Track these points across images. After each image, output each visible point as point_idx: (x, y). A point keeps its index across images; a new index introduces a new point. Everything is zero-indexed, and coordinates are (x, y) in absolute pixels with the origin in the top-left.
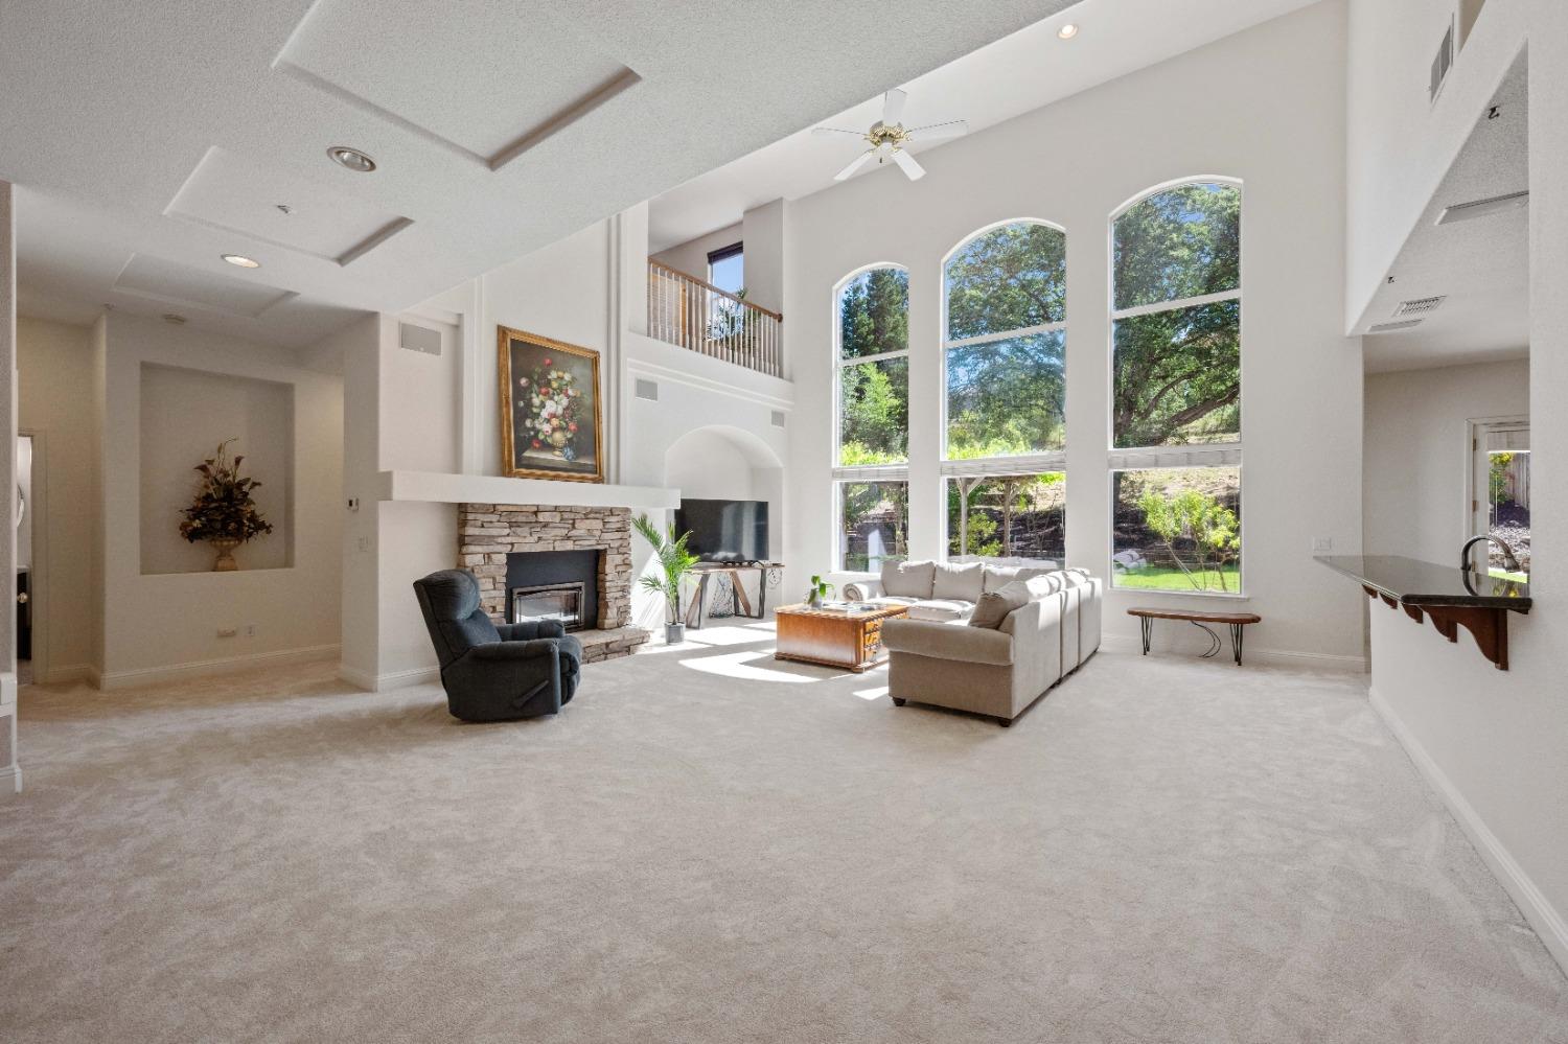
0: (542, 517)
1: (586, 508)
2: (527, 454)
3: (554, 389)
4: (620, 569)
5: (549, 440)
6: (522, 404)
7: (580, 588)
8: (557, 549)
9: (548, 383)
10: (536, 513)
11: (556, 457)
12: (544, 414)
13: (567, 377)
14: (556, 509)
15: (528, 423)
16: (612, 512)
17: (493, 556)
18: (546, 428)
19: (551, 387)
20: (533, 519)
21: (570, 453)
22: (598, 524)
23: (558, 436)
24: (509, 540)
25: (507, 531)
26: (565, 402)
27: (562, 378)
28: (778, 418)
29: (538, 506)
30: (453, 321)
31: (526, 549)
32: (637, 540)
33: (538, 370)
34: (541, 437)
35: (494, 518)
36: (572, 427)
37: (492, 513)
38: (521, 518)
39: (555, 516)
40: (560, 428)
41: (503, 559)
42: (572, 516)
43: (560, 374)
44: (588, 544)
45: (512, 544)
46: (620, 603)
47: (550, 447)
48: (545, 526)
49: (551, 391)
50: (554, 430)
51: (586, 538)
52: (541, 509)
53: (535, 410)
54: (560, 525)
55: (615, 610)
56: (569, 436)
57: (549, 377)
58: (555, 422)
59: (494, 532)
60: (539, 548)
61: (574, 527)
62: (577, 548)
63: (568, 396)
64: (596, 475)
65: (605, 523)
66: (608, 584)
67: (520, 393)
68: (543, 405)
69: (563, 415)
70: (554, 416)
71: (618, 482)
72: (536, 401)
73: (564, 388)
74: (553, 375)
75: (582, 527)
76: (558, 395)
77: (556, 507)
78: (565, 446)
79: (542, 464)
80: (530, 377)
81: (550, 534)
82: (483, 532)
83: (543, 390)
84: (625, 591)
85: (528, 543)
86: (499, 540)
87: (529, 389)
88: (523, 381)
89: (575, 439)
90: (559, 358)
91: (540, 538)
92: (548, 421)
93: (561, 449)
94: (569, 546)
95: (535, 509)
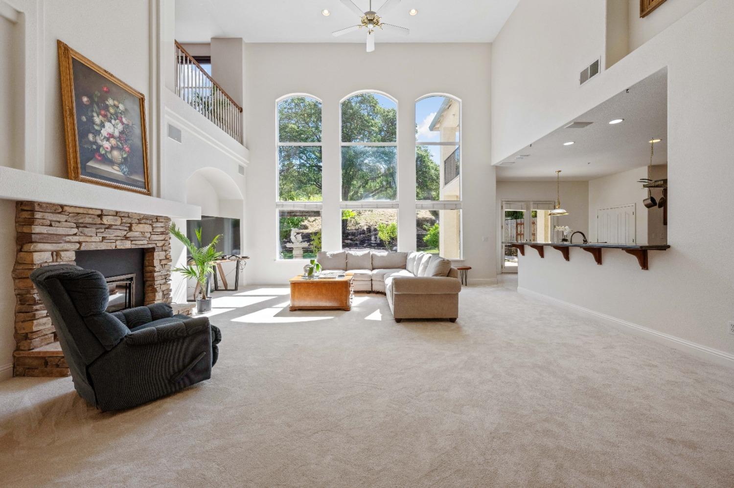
0: (106, 220)
1: (139, 214)
2: (90, 164)
3: (111, 114)
4: (163, 262)
5: (109, 156)
6: (84, 118)
7: (131, 279)
8: (119, 247)
9: (107, 108)
10: (100, 216)
11: (115, 171)
12: (104, 132)
13: (121, 107)
14: (117, 213)
15: (91, 137)
16: (157, 219)
17: (63, 254)
18: (106, 145)
19: (109, 111)
20: (98, 221)
21: (125, 169)
22: (148, 228)
23: (116, 153)
24: (76, 239)
25: (75, 231)
26: (120, 127)
27: (118, 107)
28: (241, 169)
29: (102, 211)
31: (93, 247)
32: (174, 241)
33: (97, 93)
34: (102, 151)
35: (62, 218)
36: (127, 148)
37: (60, 213)
38: (88, 220)
39: (116, 220)
40: (117, 148)
41: (73, 256)
42: (129, 221)
43: (116, 103)
44: (143, 244)
45: (80, 243)
46: (164, 288)
47: (111, 162)
48: (108, 228)
49: (109, 115)
50: (112, 148)
51: (140, 238)
52: (105, 213)
53: (96, 128)
54: (121, 228)
55: (161, 294)
56: (125, 156)
57: (107, 103)
58: (113, 141)
59: (61, 231)
60: (103, 246)
61: (131, 230)
62: (134, 247)
63: (123, 123)
64: (146, 188)
65: (153, 228)
66: (156, 274)
67: (82, 108)
68: (102, 125)
69: (119, 137)
70: (111, 136)
71: (158, 196)
72: (97, 120)
73: (119, 115)
74: (110, 102)
75: (138, 229)
76: (115, 120)
77: (117, 212)
78: (122, 163)
79: (102, 174)
80: (90, 97)
81: (111, 234)
82: (51, 230)
83: (103, 112)
84: (166, 278)
85: (93, 242)
86: (68, 239)
87: (90, 107)
88: (85, 99)
89: (129, 159)
90: (114, 89)
91: (104, 238)
92: (108, 140)
93: (120, 165)
94: (128, 245)
95: (99, 213)
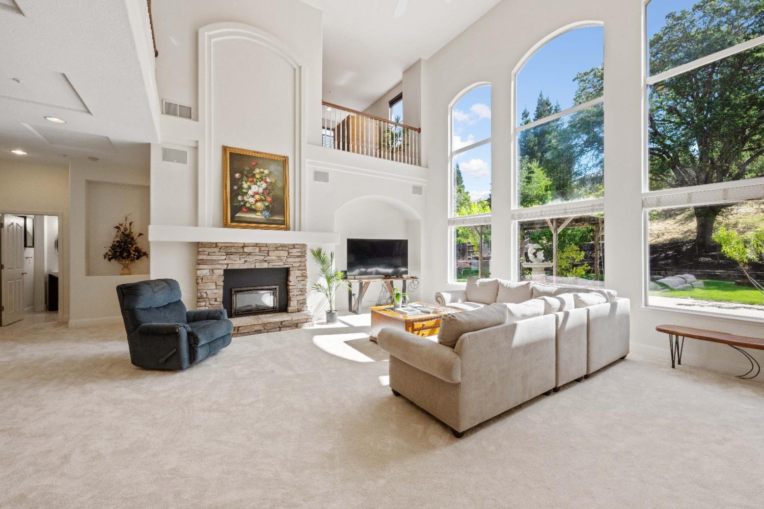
0: (246, 250)
1: (276, 244)
2: (238, 215)
3: (257, 179)
4: (300, 279)
5: (253, 207)
6: (236, 187)
7: (276, 289)
8: (257, 267)
9: (254, 175)
10: (243, 247)
11: (258, 216)
12: (250, 192)
13: (266, 172)
14: (256, 245)
15: (240, 198)
16: (294, 246)
17: (215, 271)
18: (252, 200)
19: (255, 177)
20: (241, 250)
21: (267, 214)
22: (284, 254)
23: (259, 205)
24: (226, 262)
25: (224, 257)
26: (264, 185)
27: (263, 173)
28: (417, 190)
29: (244, 244)
30: (193, 145)
31: (237, 267)
32: (311, 262)
33: (247, 168)
34: (248, 205)
35: (216, 250)
36: (269, 199)
37: (215, 247)
38: (233, 250)
39: (255, 249)
40: (261, 200)
41: (222, 272)
42: (267, 249)
43: (262, 170)
44: (279, 264)
45: (228, 264)
46: (299, 298)
47: (254, 211)
48: (249, 255)
49: (255, 180)
50: (256, 201)
51: (276, 261)
52: (246, 245)
53: (244, 191)
54: (259, 254)
55: (296, 302)
56: (267, 204)
57: (254, 172)
58: (257, 197)
59: (214, 258)
60: (245, 266)
61: (268, 255)
62: (270, 267)
63: (266, 182)
64: (283, 225)
65: (289, 253)
66: (290, 287)
67: (234, 181)
68: (250, 188)
69: (263, 193)
70: (257, 193)
71: (300, 230)
72: (245, 185)
73: (264, 178)
74: (257, 171)
75: (273, 255)
76: (260, 182)
77: (256, 244)
78: (264, 210)
79: (249, 220)
80: (242, 173)
81: (251, 259)
82: (209, 258)
83: (250, 179)
84: (303, 291)
85: (238, 263)
86: (221, 262)
87: (241, 179)
88: (237, 175)
89: (270, 206)
90: (261, 162)
91: (245, 261)
92: (253, 196)
93: (261, 212)
94: (265, 265)
95: (243, 245)
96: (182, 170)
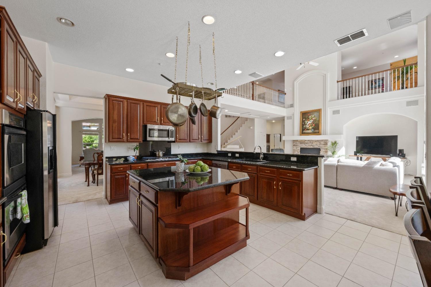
0: (306, 142)
1: (316, 140)
2: (304, 131)
5: (308, 128)
6: (303, 123)
9: (309, 118)
11: (310, 131)
12: (308, 124)
13: (313, 116)
14: (309, 141)
15: (304, 126)
16: (323, 141)
17: (298, 148)
18: (308, 126)
20: (304, 142)
21: (313, 130)
22: (318, 143)
25: (300, 144)
26: (312, 121)
30: (293, 114)
33: (307, 117)
34: (307, 128)
36: (314, 125)
37: (297, 141)
38: (302, 142)
40: (311, 126)
41: (300, 149)
43: (312, 116)
44: (317, 147)
45: (301, 146)
47: (308, 130)
50: (309, 126)
53: (306, 124)
54: (310, 143)
56: (313, 127)
58: (310, 125)
59: (298, 144)
60: (305, 147)
61: (313, 144)
63: (313, 120)
64: (318, 133)
65: (320, 143)
67: (303, 121)
68: (307, 123)
69: (312, 123)
70: (310, 124)
71: (326, 135)
72: (306, 122)
73: (312, 118)
74: (310, 116)
75: (314, 144)
78: (312, 129)
79: (307, 133)
81: (307, 145)
82: (296, 144)
83: (308, 120)
85: (304, 146)
86: (299, 146)
87: (305, 120)
90: (311, 113)
92: (308, 125)
94: (312, 147)
96: (290, 121)
